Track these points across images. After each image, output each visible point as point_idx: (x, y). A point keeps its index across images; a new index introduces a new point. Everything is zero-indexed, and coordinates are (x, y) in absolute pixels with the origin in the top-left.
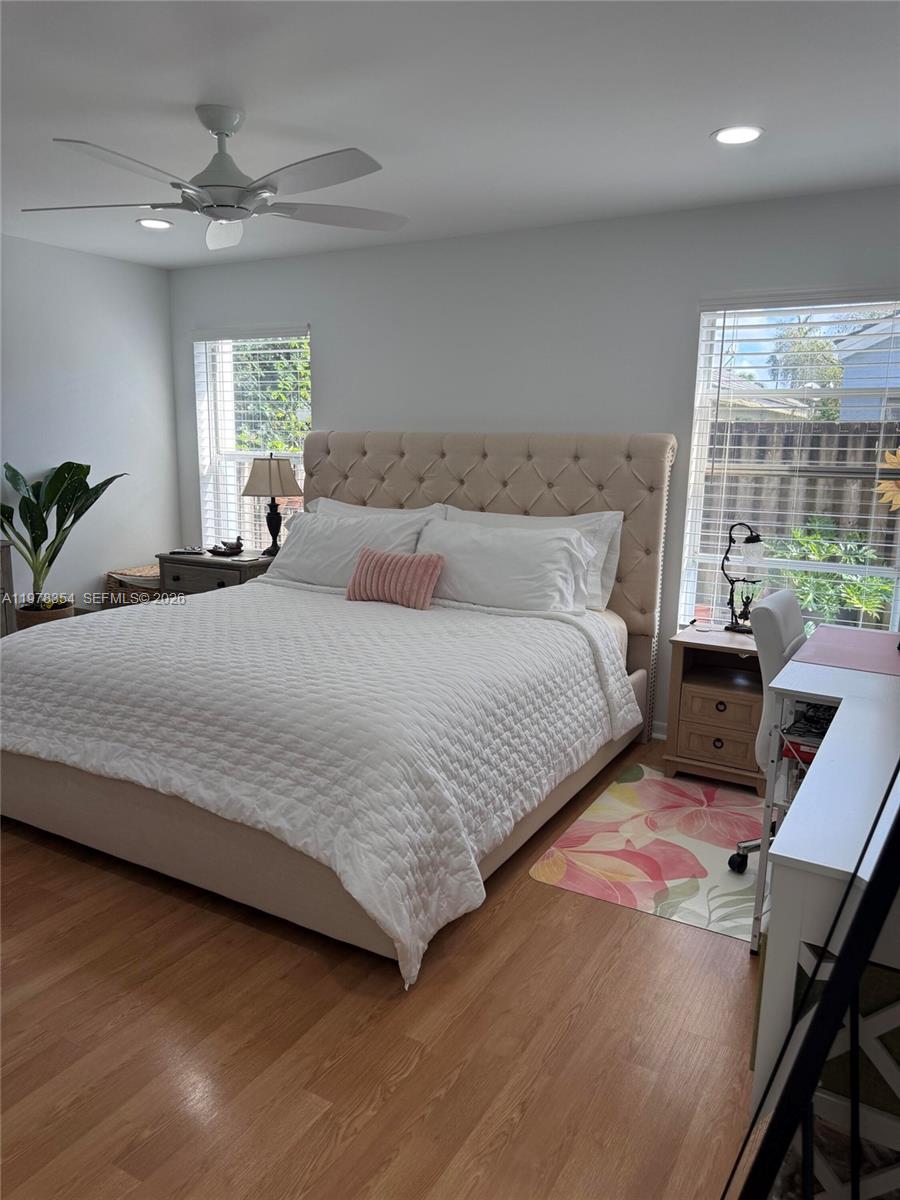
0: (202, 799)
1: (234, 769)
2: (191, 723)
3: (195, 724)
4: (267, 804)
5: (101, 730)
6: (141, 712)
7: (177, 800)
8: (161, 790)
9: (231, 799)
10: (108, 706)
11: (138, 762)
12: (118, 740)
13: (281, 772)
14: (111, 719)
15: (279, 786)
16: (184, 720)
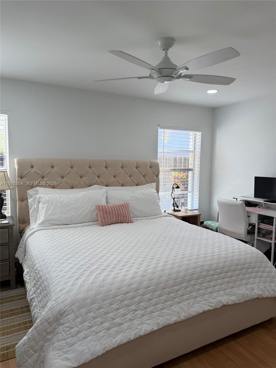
0: (233, 301)
1: (235, 285)
2: (214, 276)
3: (216, 276)
4: (253, 289)
5: (177, 300)
6: (192, 282)
7: (225, 307)
8: (218, 307)
9: (242, 294)
10: (176, 288)
11: (202, 302)
12: (188, 299)
13: (250, 277)
14: (180, 293)
15: (251, 282)
16: (211, 277)
